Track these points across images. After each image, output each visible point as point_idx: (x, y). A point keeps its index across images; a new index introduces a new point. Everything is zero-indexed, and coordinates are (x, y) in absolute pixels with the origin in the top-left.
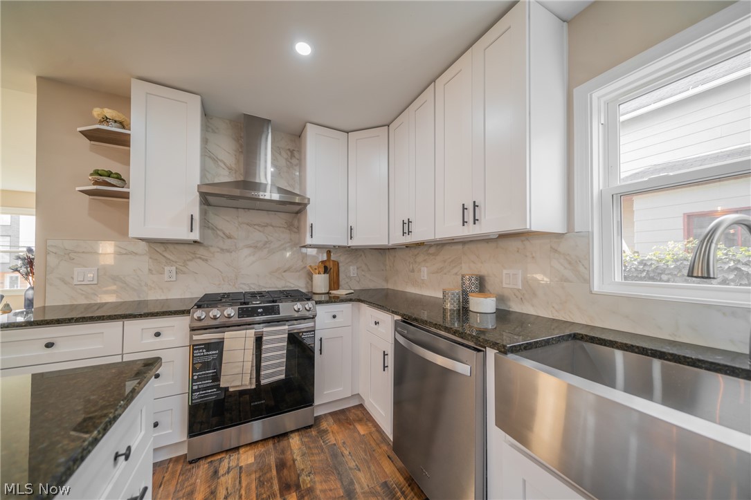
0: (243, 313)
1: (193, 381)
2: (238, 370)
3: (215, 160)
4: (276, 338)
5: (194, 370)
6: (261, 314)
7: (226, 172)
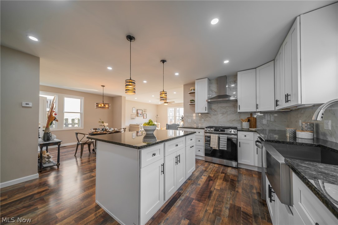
0: (215, 130)
1: (205, 144)
2: (214, 144)
3: (212, 91)
4: (224, 138)
5: (205, 141)
6: (220, 131)
7: (215, 93)
